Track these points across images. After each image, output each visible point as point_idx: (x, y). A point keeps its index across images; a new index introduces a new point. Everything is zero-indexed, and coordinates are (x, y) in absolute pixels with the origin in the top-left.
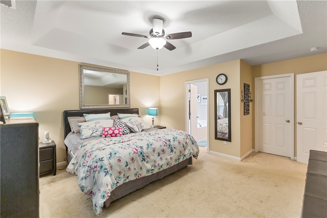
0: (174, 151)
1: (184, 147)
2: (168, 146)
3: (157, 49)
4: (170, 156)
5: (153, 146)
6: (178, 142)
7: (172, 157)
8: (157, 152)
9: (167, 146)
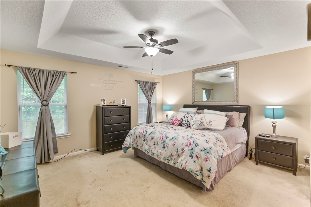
0: (165, 149)
1: (177, 152)
2: (163, 141)
3: (152, 56)
4: (161, 151)
5: (153, 135)
6: (173, 143)
7: (162, 153)
8: (154, 140)
9: (161, 140)
